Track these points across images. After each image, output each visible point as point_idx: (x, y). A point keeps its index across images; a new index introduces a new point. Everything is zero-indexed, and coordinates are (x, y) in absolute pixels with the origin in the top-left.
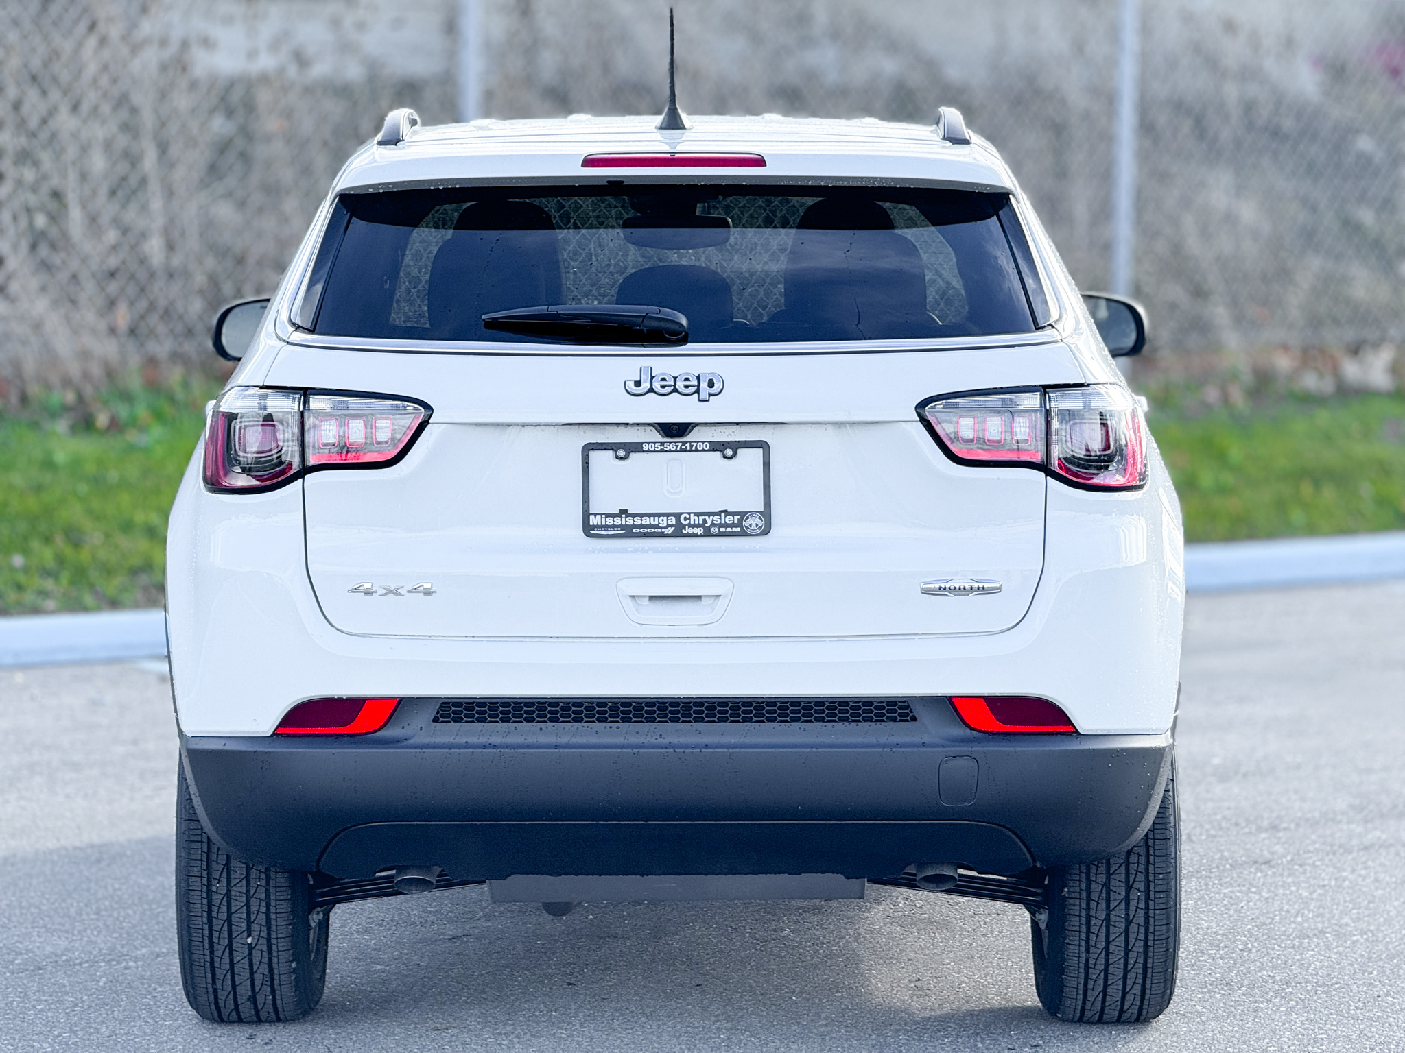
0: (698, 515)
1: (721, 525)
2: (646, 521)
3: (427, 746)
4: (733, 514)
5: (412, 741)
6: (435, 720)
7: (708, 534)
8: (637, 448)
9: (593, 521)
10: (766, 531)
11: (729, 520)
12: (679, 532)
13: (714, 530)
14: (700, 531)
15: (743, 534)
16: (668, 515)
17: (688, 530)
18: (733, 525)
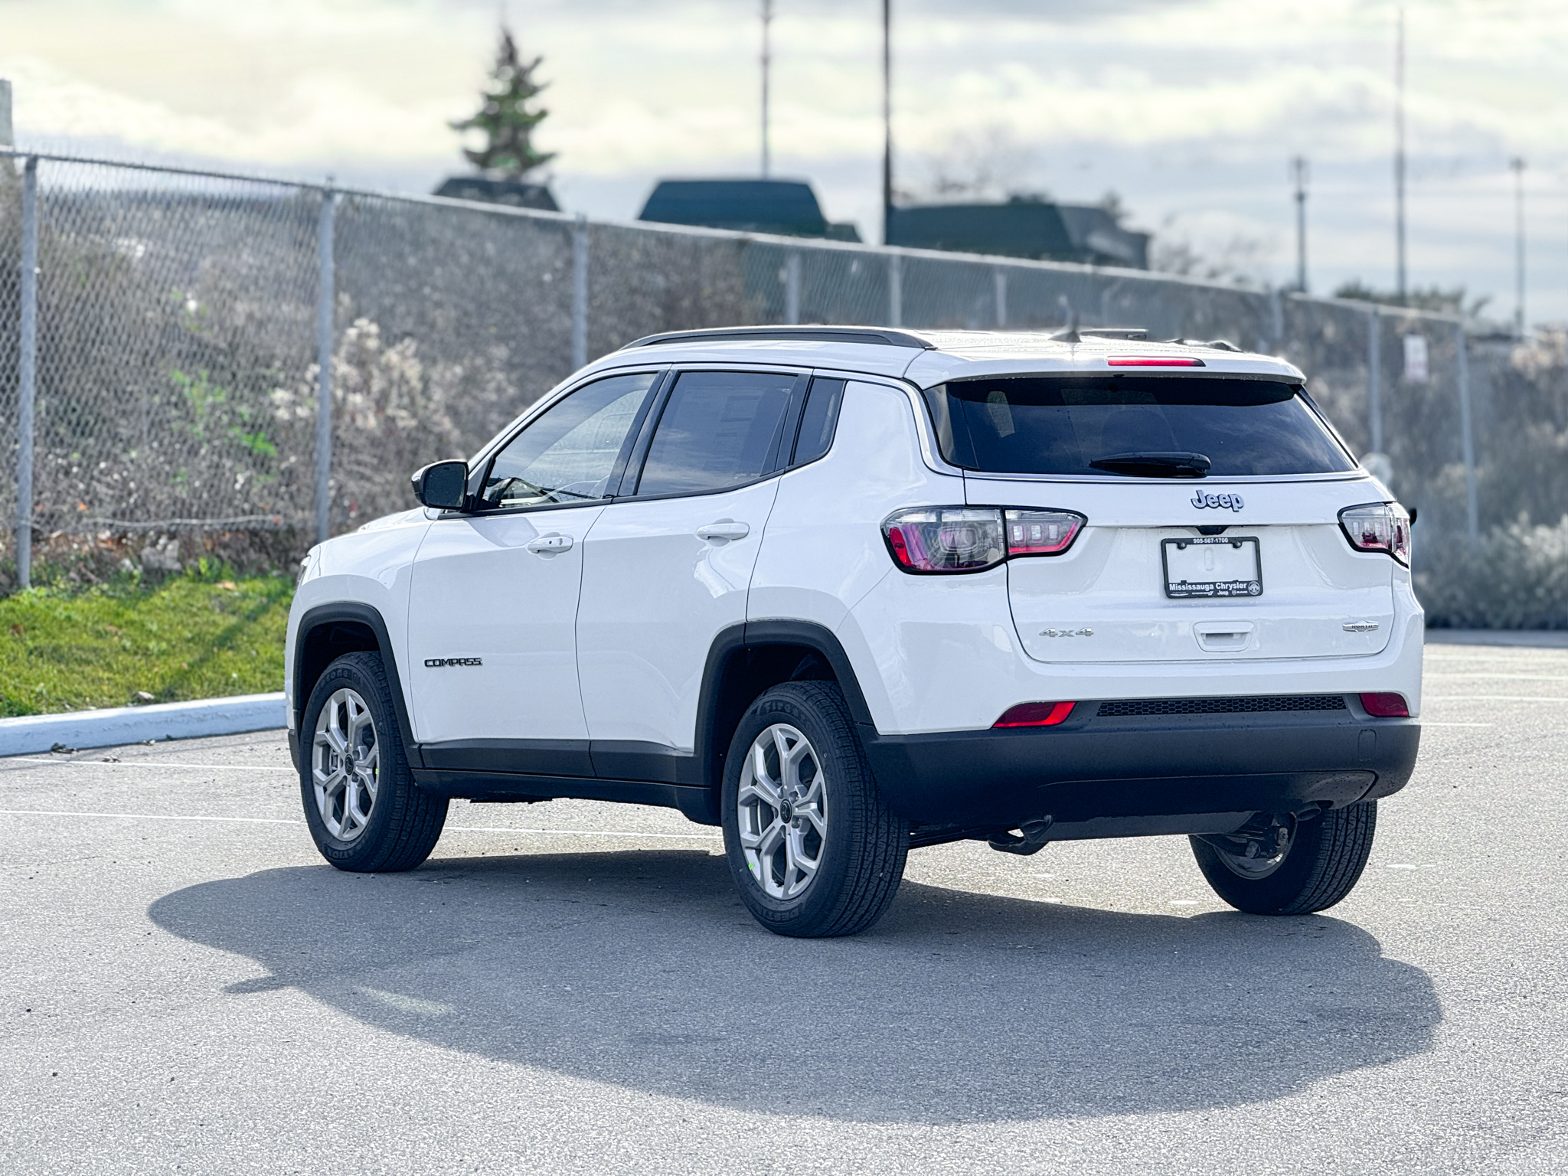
0: (1225, 583)
1: (1237, 590)
2: (1199, 587)
3: (1096, 731)
4: (1243, 582)
5: (1086, 728)
6: (1098, 715)
7: (1231, 595)
8: (1190, 542)
9: (1172, 588)
10: (1261, 593)
11: (1241, 586)
12: (1215, 595)
13: (1234, 593)
14: (1226, 593)
15: (1248, 595)
16: (1209, 583)
17: (1220, 593)
18: (1243, 590)
